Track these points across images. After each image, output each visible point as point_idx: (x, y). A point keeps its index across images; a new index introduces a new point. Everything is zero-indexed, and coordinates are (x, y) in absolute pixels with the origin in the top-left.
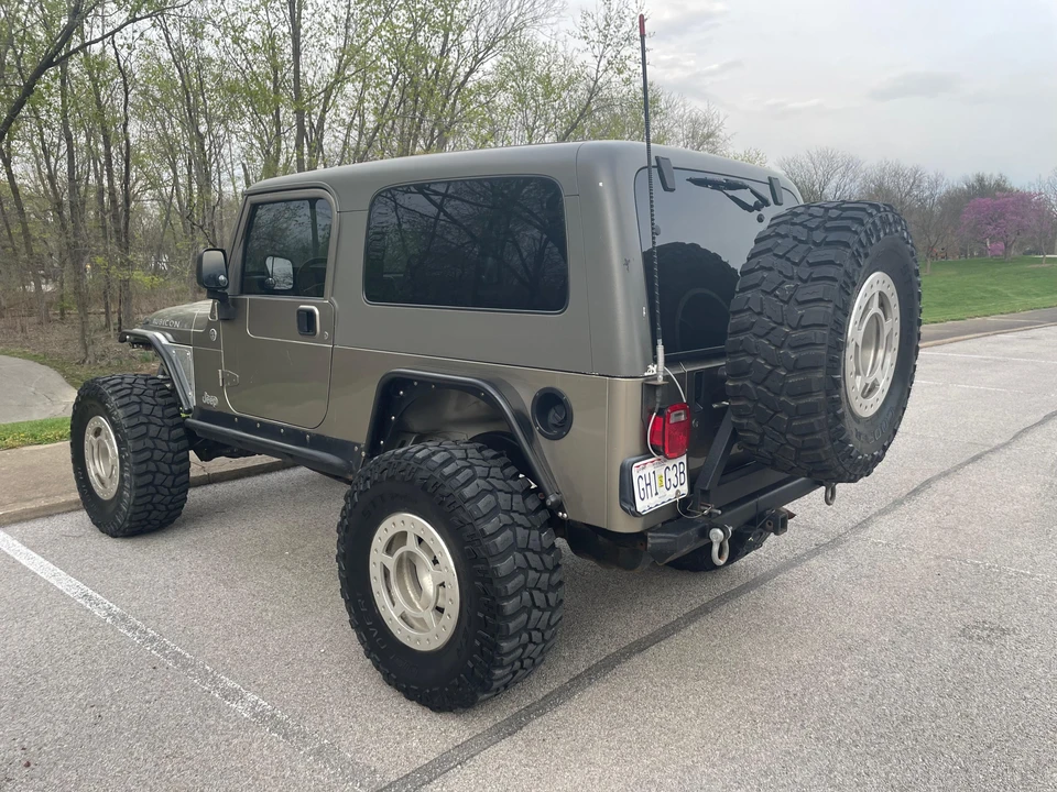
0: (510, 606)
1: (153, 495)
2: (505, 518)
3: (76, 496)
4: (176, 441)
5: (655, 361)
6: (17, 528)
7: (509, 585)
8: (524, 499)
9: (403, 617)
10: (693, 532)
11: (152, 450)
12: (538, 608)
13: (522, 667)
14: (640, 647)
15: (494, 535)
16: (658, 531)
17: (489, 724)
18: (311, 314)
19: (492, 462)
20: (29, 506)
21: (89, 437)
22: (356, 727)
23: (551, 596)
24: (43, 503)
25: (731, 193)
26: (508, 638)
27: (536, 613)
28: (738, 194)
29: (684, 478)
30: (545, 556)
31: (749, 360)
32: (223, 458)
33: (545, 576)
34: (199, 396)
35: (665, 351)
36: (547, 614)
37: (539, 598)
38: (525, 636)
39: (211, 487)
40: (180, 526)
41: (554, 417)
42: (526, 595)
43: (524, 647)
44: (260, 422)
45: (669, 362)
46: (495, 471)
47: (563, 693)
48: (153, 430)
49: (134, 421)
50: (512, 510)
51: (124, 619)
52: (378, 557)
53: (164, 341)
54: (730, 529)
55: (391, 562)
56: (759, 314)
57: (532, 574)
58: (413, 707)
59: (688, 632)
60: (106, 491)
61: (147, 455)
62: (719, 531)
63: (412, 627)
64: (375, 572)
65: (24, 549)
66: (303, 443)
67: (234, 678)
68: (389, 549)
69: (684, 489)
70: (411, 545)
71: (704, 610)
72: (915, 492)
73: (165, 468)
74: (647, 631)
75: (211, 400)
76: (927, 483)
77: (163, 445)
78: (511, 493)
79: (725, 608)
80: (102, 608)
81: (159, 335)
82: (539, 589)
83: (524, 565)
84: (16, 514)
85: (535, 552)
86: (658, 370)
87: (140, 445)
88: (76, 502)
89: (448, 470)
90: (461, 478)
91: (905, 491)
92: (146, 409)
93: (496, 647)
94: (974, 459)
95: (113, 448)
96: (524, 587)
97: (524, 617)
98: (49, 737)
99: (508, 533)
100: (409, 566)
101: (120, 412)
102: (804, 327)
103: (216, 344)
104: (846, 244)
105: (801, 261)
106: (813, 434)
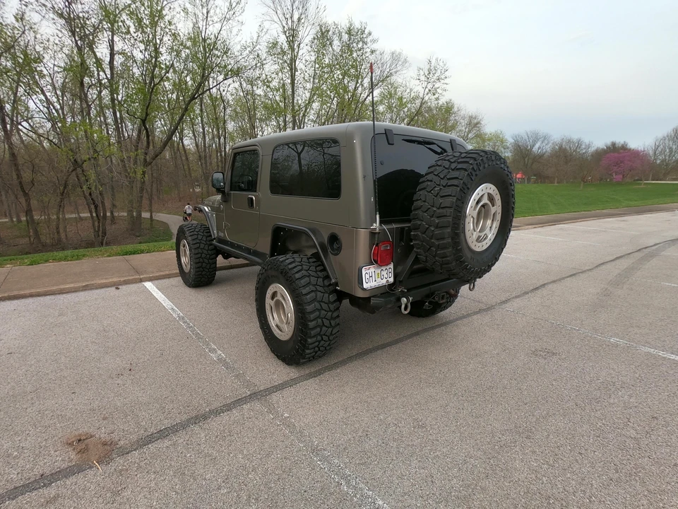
0: (311, 324)
1: (202, 272)
2: (313, 288)
3: (178, 271)
4: (211, 250)
5: (376, 222)
6: (156, 282)
7: (311, 316)
8: (323, 281)
9: (277, 326)
10: (393, 299)
11: (202, 254)
12: (326, 326)
13: (319, 350)
14: (383, 347)
15: (306, 294)
16: (379, 297)
17: (307, 372)
18: (252, 199)
19: (312, 264)
20: (162, 273)
21: (182, 248)
22: (255, 368)
23: (332, 322)
24: (167, 273)
25: (428, 146)
26: (311, 337)
27: (324, 328)
28: (431, 146)
29: (392, 275)
30: (330, 305)
31: (419, 222)
32: (233, 258)
33: (330, 314)
34: (218, 233)
35: (380, 218)
36: (330, 330)
37: (326, 322)
38: (319, 338)
39: (231, 270)
40: (215, 284)
41: (335, 246)
42: (320, 320)
43: (319, 342)
44: (237, 244)
45: (381, 222)
46: (313, 268)
47: (343, 363)
48: (202, 246)
49: (195, 242)
50: (316, 285)
51: (183, 318)
52: (268, 302)
53: (207, 210)
54: (411, 299)
55: (272, 303)
56: (424, 201)
57: (323, 312)
58: (280, 362)
59: (406, 342)
60: (187, 269)
61: (199, 255)
62: (405, 299)
63: (280, 330)
64: (267, 307)
65: (157, 290)
66: (250, 253)
67: (215, 344)
68: (273, 298)
69: (391, 280)
70: (279, 297)
71: (417, 334)
72: (537, 289)
73: (206, 261)
74: (390, 340)
75: (221, 234)
76: (544, 285)
77: (205, 252)
78: (318, 278)
79: (426, 333)
80: (177, 313)
81: (206, 208)
82: (327, 319)
83: (320, 308)
84: (157, 276)
85: (325, 303)
86: (376, 225)
87: (197, 252)
88: (177, 273)
89: (290, 266)
90: (295, 270)
91: (531, 288)
92: (200, 237)
93: (306, 341)
94: (571, 276)
95: (188, 252)
96: (319, 317)
97: (318, 329)
98: (141, 360)
99: (313, 294)
101: (190, 238)
102: (442, 208)
103: (222, 212)
104: (465, 170)
105: (444, 177)
106: (446, 257)
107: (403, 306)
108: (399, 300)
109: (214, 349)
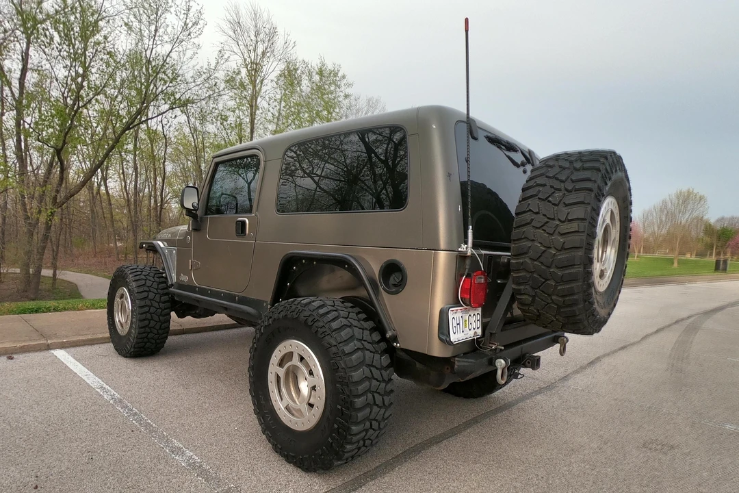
0: (359, 402)
1: (148, 333)
2: (359, 345)
3: (108, 335)
4: (164, 303)
5: (466, 243)
6: (72, 350)
7: (360, 388)
8: (371, 334)
9: (287, 408)
10: (485, 360)
11: (150, 307)
12: (377, 405)
13: (364, 445)
15: (351, 354)
16: (461, 357)
17: (339, 483)
18: (243, 223)
19: (350, 310)
20: (81, 338)
21: (117, 299)
22: (253, 478)
23: (385, 398)
24: (90, 337)
26: (357, 423)
27: (375, 409)
29: (479, 324)
30: (383, 372)
31: (529, 244)
32: (189, 317)
33: (383, 385)
34: (178, 275)
36: (383, 410)
37: (378, 399)
38: (368, 424)
39: (184, 336)
40: (163, 354)
41: (394, 279)
42: (370, 395)
43: (367, 431)
44: (210, 290)
45: (475, 246)
46: (353, 315)
47: (389, 466)
48: (151, 295)
49: (141, 289)
50: (362, 340)
51: (121, 401)
52: (274, 369)
53: (162, 245)
54: (509, 360)
55: (282, 372)
56: (537, 213)
57: (374, 382)
58: (290, 467)
60: (122, 331)
61: (146, 309)
62: (503, 361)
63: (293, 415)
64: (271, 378)
65: (73, 360)
66: (234, 301)
67: (180, 441)
68: (281, 364)
69: (479, 332)
70: (296, 361)
72: (592, 363)
73: (156, 318)
75: (185, 278)
76: (598, 359)
77: (156, 305)
78: (363, 329)
80: (108, 395)
81: (160, 243)
82: (379, 393)
83: (370, 376)
84: (74, 342)
85: (377, 368)
86: (467, 248)
87: (143, 303)
88: (108, 338)
89: (321, 311)
90: (330, 316)
91: (586, 362)
92: (149, 283)
93: (349, 429)
94: (623, 348)
95: (129, 305)
96: (369, 390)
97: (368, 410)
98: (56, 470)
99: (360, 353)
100: (293, 375)
101: (134, 284)
102: (569, 221)
103: (189, 245)
104: (598, 170)
105: (566, 180)
106: (573, 294)
107: (499, 372)
108: (491, 362)
109: (180, 449)
